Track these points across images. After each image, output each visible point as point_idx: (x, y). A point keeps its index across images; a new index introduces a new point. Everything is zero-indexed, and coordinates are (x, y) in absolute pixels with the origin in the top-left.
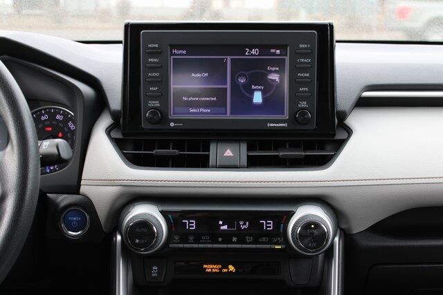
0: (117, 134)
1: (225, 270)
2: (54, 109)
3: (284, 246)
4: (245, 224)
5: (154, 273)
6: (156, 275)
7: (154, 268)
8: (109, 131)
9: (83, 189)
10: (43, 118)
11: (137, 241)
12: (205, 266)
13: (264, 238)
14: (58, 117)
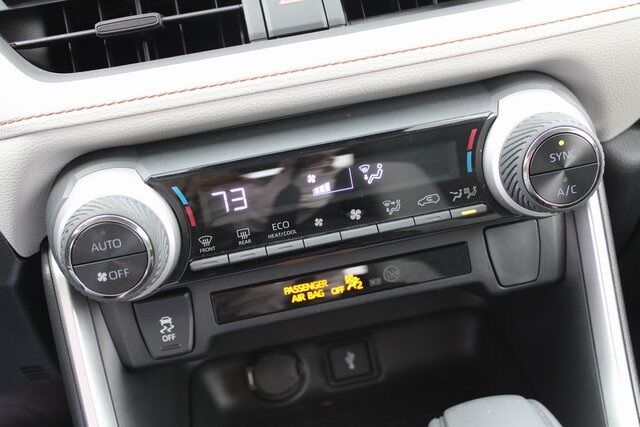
1: (338, 290)
3: (482, 207)
4: (373, 171)
5: (166, 333)
6: (173, 336)
7: (163, 322)
12: (288, 290)
13: (430, 196)
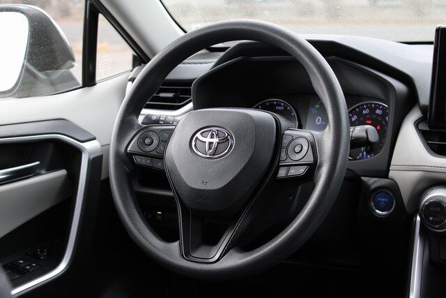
0: (424, 127)
2: (374, 104)
8: (417, 124)
9: (391, 174)
10: (364, 112)
11: (431, 218)
14: (378, 112)
